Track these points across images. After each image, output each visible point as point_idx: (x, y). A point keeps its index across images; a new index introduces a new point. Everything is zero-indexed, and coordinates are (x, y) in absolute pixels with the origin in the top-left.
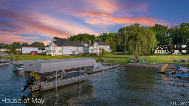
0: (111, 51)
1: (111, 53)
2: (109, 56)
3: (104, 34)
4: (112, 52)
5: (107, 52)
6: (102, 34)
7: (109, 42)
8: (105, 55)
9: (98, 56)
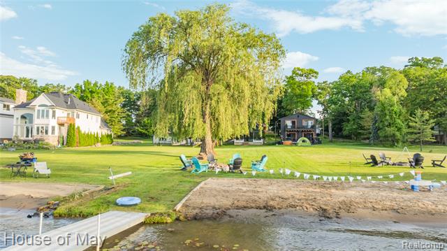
0: (105, 131)
1: (105, 139)
2: (96, 149)
3: (87, 83)
4: (109, 136)
5: (88, 136)
6: (81, 83)
7: (100, 107)
8: (79, 144)
9: (47, 149)
